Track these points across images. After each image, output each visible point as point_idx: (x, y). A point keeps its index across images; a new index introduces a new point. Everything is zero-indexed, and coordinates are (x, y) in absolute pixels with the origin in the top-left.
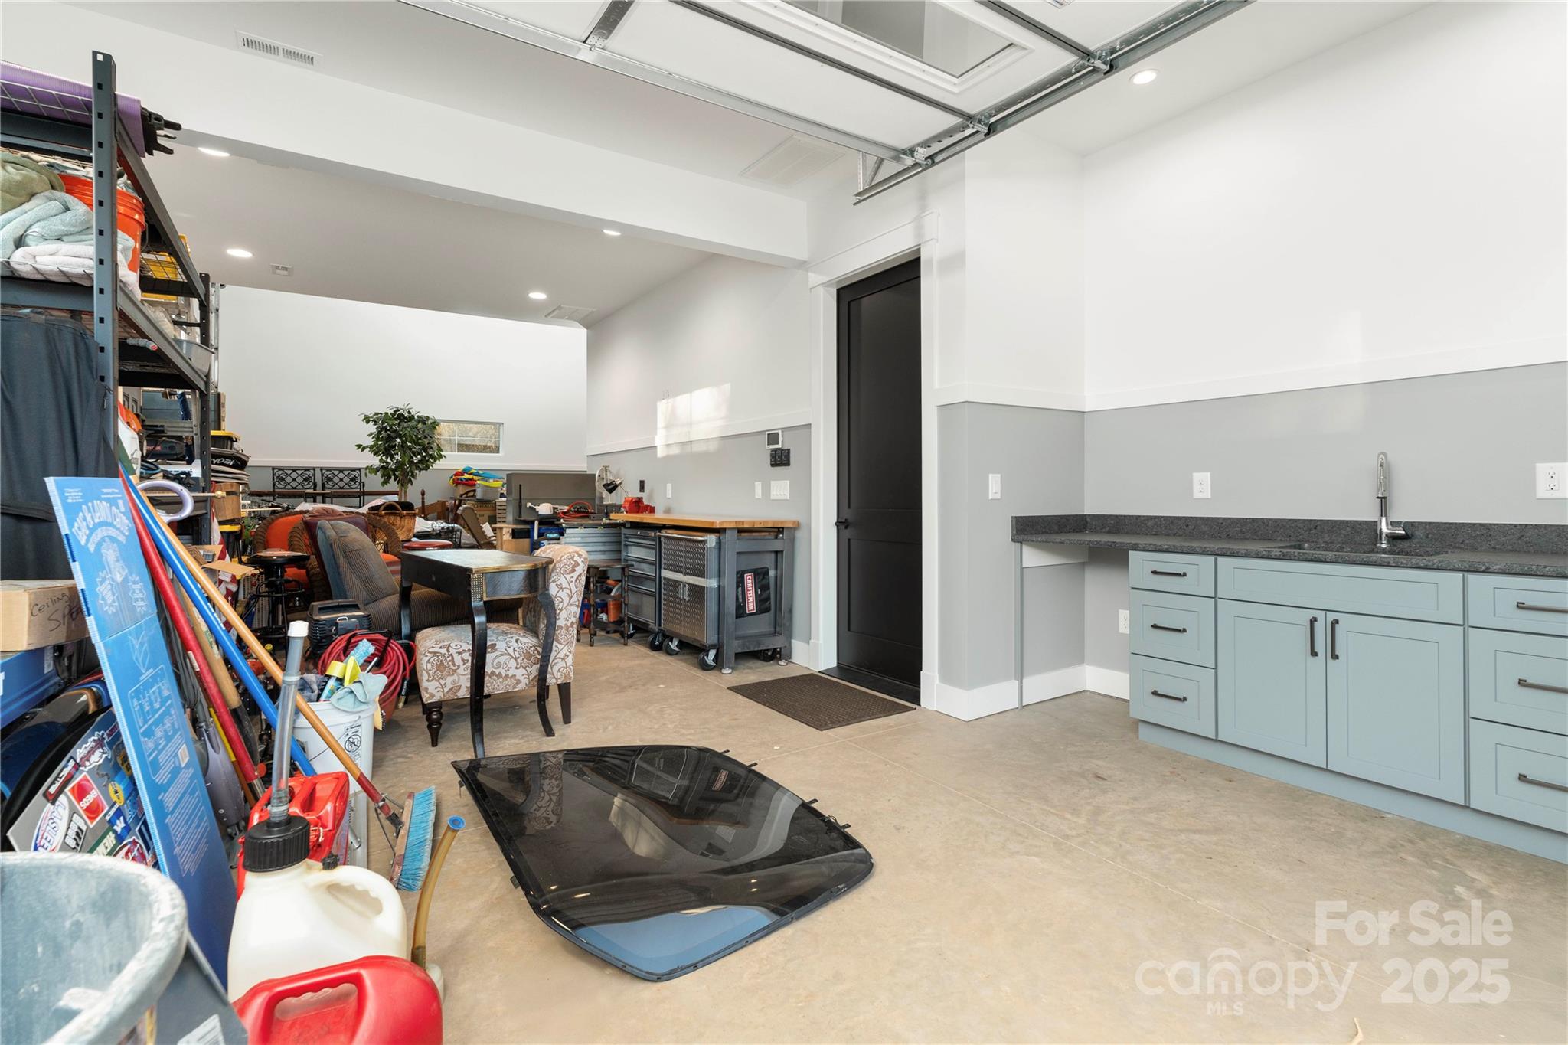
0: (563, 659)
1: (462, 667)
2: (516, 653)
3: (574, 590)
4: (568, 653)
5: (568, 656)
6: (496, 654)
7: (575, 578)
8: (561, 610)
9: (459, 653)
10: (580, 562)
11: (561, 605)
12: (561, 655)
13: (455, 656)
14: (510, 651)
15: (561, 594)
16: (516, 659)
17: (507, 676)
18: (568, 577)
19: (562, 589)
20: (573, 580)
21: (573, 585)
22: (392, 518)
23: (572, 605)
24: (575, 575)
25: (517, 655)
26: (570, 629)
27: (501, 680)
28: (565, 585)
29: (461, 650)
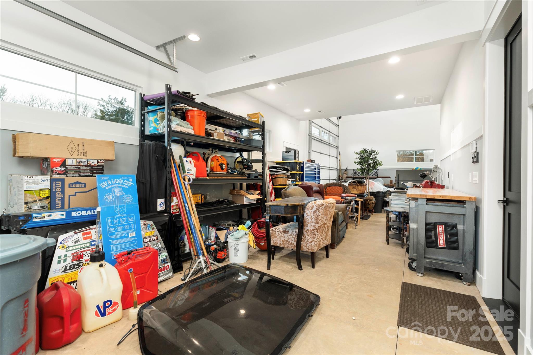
0: (310, 243)
1: (278, 236)
2: (294, 236)
3: (313, 217)
4: (312, 241)
5: (312, 242)
6: (288, 234)
7: (313, 212)
8: (308, 223)
9: (278, 231)
10: (314, 206)
11: (308, 221)
12: (309, 241)
13: (277, 232)
14: (293, 234)
15: (307, 217)
16: (294, 238)
17: (291, 243)
18: (310, 211)
19: (308, 215)
20: (312, 212)
21: (312, 214)
22: (355, 186)
23: (312, 222)
24: (313, 210)
25: (295, 237)
26: (312, 231)
27: (290, 244)
28: (309, 214)
29: (278, 230)
